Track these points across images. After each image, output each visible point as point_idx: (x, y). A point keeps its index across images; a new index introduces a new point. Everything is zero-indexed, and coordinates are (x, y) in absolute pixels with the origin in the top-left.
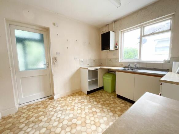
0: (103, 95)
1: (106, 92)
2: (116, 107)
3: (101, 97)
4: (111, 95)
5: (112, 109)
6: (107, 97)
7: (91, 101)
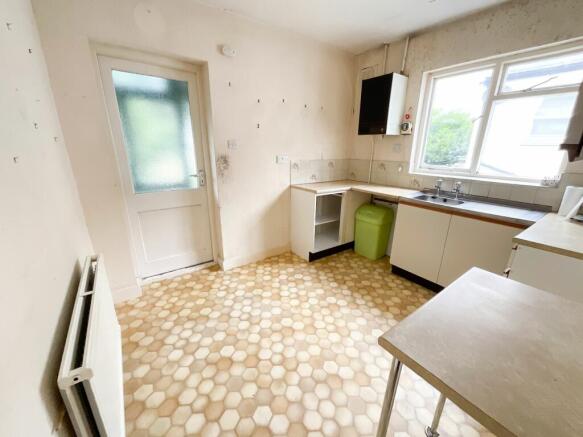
0: (353, 265)
1: (362, 257)
2: (389, 298)
3: (349, 271)
4: (375, 266)
5: (379, 301)
6: (365, 271)
7: (321, 278)
